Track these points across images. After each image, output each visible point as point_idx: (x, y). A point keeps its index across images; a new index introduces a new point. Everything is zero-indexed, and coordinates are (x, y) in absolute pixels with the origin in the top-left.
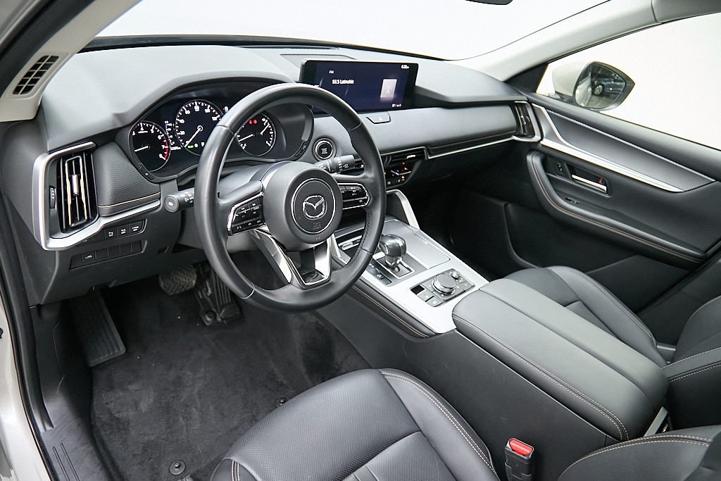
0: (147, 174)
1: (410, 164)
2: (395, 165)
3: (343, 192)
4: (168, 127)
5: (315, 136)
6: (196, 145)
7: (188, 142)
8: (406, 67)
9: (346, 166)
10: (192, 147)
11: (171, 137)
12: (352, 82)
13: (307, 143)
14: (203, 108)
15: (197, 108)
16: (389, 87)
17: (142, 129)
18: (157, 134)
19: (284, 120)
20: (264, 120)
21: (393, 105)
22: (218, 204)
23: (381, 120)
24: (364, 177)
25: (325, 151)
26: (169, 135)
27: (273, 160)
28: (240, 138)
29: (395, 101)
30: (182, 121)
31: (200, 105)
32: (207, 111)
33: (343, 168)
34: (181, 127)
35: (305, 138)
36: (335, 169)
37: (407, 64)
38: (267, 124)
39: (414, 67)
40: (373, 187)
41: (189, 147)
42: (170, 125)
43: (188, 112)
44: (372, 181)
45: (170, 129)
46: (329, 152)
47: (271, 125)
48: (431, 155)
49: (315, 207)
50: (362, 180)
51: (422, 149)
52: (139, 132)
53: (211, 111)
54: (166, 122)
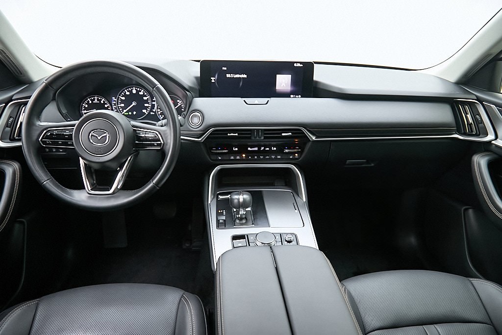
4: (114, 101)
6: (130, 113)
7: (125, 111)
8: (299, 65)
10: (127, 114)
11: (115, 107)
12: (245, 76)
14: (138, 92)
15: (134, 91)
17: (96, 100)
18: (104, 104)
20: (178, 101)
21: (292, 96)
23: (257, 102)
25: (196, 120)
30: (123, 98)
31: (136, 90)
32: (141, 93)
34: (122, 102)
37: (301, 63)
39: (310, 65)
41: (125, 114)
42: (116, 100)
43: (128, 93)
48: (317, 137)
49: (99, 138)
51: (299, 130)
52: (94, 102)
53: (144, 93)
54: (113, 98)
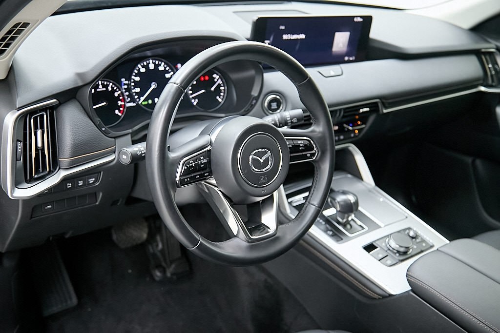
0: (103, 129)
1: (364, 118)
2: (348, 119)
3: (291, 146)
4: (125, 84)
5: (264, 91)
6: (150, 102)
7: (142, 99)
8: (360, 20)
9: (295, 120)
10: (146, 103)
11: (127, 93)
12: (303, 36)
13: (257, 98)
14: (157, 66)
15: (152, 66)
16: (341, 41)
17: (101, 86)
18: (114, 91)
19: (235, 76)
20: (215, 76)
21: (346, 58)
22: (168, 158)
23: (332, 73)
24: (313, 131)
25: (274, 105)
26: (125, 92)
27: (223, 115)
28: (191, 94)
29: (348, 54)
30: (137, 79)
31: (154, 63)
32: (161, 68)
33: (292, 122)
34: (137, 84)
35: (255, 93)
36: (284, 123)
37: (361, 17)
38: (218, 80)
39: (368, 20)
40: (321, 141)
41: (143, 103)
42: (127, 82)
43: (143, 70)
44: (320, 135)
45: (126, 87)
46: (279, 106)
47: (222, 80)
48: (386, 108)
49: (262, 161)
50: (310, 134)
51: (376, 103)
52: (98, 90)
53: (165, 68)
54: (123, 80)
